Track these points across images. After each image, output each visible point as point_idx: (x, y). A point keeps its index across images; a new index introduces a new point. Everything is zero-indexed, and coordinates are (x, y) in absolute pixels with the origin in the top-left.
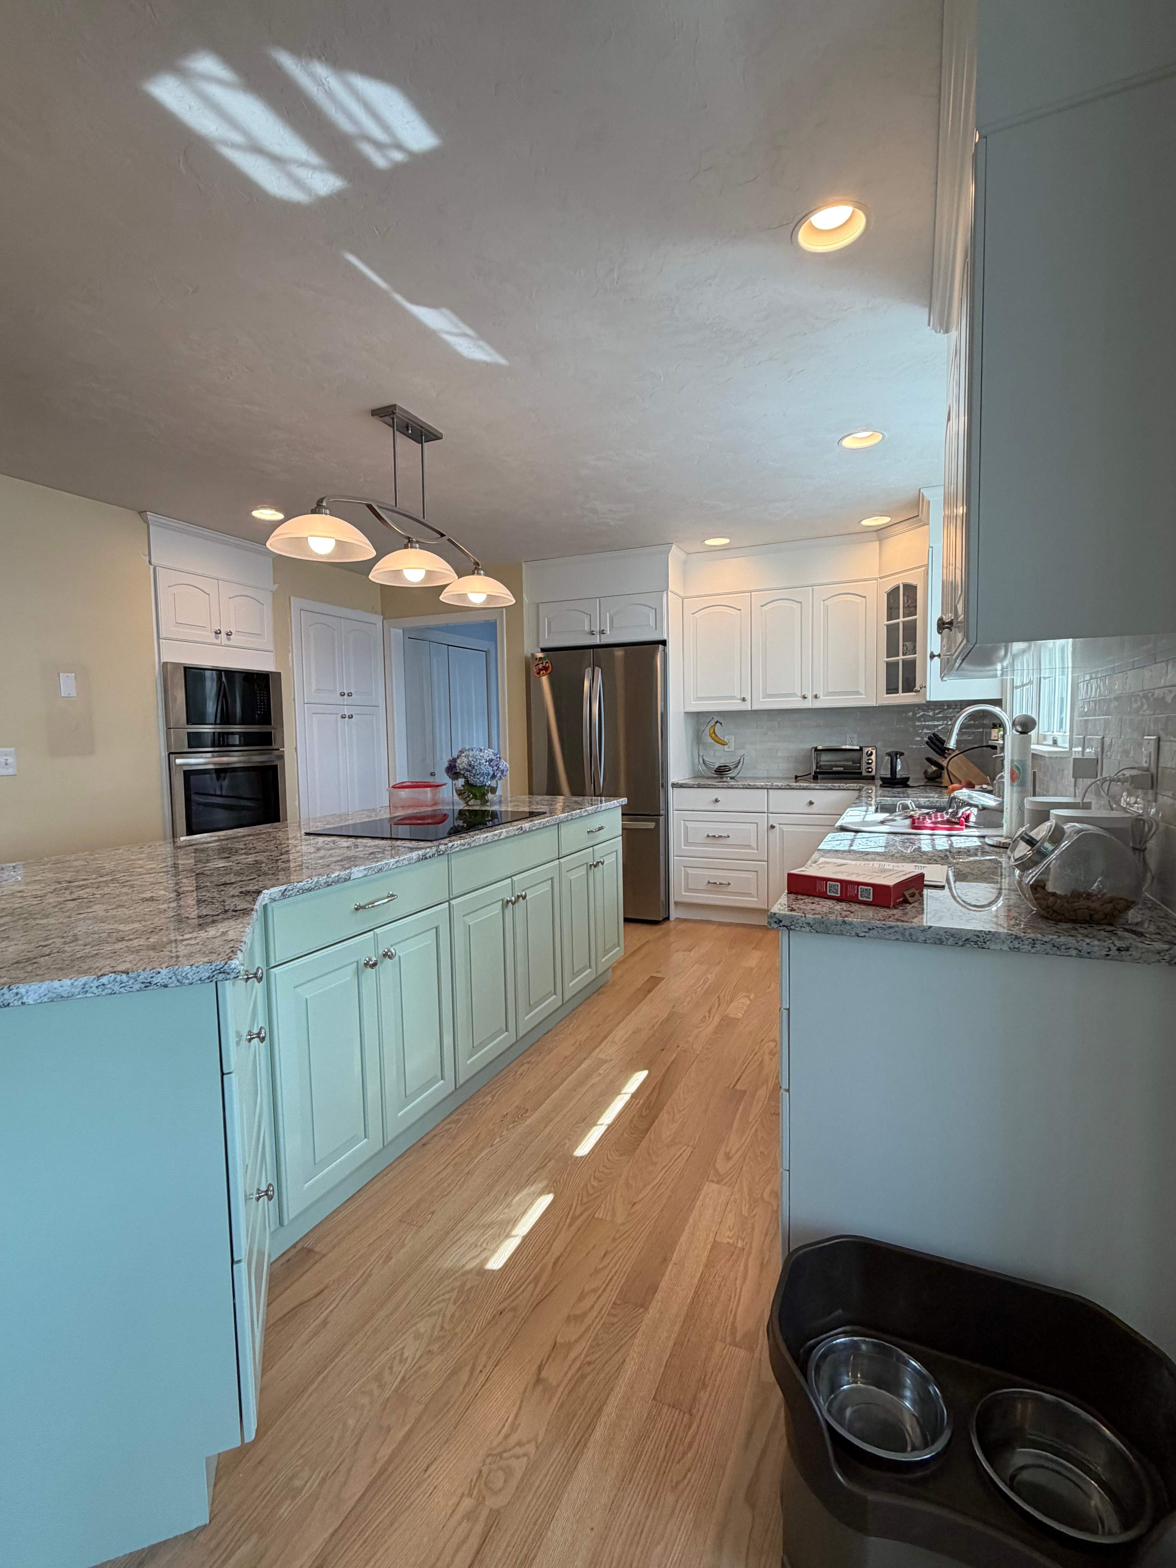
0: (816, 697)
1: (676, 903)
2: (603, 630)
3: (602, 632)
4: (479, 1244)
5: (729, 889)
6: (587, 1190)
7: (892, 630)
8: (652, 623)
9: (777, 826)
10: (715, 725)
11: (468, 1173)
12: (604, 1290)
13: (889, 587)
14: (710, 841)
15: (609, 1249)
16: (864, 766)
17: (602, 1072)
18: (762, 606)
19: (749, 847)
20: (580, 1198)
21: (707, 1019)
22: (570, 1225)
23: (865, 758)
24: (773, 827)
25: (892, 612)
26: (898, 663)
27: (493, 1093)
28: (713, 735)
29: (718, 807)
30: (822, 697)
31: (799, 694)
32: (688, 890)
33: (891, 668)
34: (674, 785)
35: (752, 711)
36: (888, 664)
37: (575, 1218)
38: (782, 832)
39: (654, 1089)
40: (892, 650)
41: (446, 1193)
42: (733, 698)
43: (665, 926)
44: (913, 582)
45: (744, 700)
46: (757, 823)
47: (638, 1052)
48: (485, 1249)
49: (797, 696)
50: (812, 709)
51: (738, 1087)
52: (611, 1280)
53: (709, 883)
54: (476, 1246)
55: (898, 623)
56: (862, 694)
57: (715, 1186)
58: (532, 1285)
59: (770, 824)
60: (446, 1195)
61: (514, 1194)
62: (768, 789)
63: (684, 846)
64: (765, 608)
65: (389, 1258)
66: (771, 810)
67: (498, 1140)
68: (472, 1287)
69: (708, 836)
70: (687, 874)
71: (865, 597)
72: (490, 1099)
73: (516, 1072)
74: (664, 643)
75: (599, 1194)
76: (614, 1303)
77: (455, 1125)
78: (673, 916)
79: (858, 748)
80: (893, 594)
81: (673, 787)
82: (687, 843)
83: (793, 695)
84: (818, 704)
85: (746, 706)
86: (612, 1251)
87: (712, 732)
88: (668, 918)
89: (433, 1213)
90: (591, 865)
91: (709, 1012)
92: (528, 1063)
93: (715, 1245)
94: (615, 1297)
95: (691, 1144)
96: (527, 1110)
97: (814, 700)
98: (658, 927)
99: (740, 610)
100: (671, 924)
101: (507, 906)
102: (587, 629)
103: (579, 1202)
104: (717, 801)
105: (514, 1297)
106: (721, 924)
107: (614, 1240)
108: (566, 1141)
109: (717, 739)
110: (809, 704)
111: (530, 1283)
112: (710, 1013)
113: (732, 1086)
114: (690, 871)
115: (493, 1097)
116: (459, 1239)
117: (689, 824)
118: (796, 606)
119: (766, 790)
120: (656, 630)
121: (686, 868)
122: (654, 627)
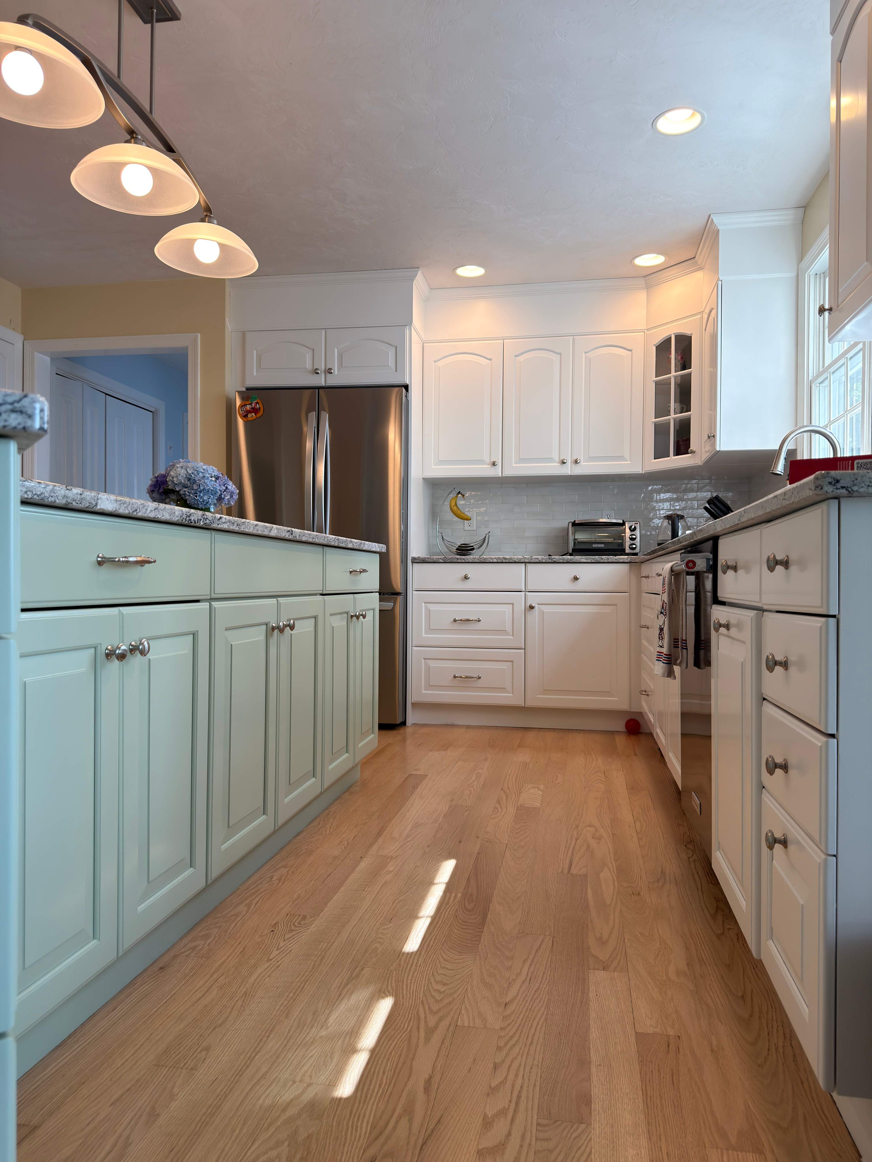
0: (576, 462)
1: (414, 705)
2: (330, 369)
3: (329, 371)
4: (298, 1079)
5: (480, 683)
6: (433, 997)
7: (661, 389)
8: (391, 363)
9: (537, 607)
10: (457, 496)
11: (245, 994)
12: (515, 1111)
13: (659, 338)
14: (456, 626)
15: (498, 1061)
16: (628, 542)
17: (391, 869)
18: (516, 356)
19: (503, 632)
20: (427, 1008)
21: (500, 809)
22: (427, 1039)
23: (628, 532)
24: (532, 607)
25: (662, 367)
26: (669, 424)
27: (247, 902)
28: (455, 508)
29: (468, 585)
30: (582, 463)
31: (557, 459)
32: (429, 686)
33: (660, 431)
34: (415, 561)
35: (502, 477)
36: (657, 426)
37: (430, 1032)
38: (542, 613)
39: (468, 880)
40: (661, 410)
41: (220, 1021)
42: (481, 462)
43: (401, 731)
44: (687, 331)
45: (494, 464)
46: (513, 604)
47: (428, 846)
48: (310, 1085)
49: (554, 461)
50: (571, 476)
51: (574, 871)
52: (519, 1097)
53: (455, 677)
54: (294, 1082)
55: (670, 378)
56: (626, 460)
57: (602, 973)
58: (404, 1122)
59: (528, 605)
60: (223, 1023)
61: (327, 1012)
62: (525, 563)
63: (425, 634)
64: (521, 358)
65: (153, 1115)
66: (530, 588)
67: (275, 953)
68: (309, 1136)
69: (455, 621)
70: (428, 669)
71: (631, 350)
72: (245, 909)
73: (272, 877)
74: (406, 387)
75: (451, 999)
76: (538, 1124)
77: (203, 942)
78: (410, 721)
79: (622, 522)
80: (663, 348)
81: (413, 562)
82: (430, 630)
83: (550, 460)
84: (578, 471)
85: (497, 472)
86: (503, 1061)
87: (453, 504)
88: (404, 723)
89: (207, 1049)
90: (352, 616)
91: (498, 802)
92: (285, 867)
93: (640, 1037)
94: (535, 1118)
95: (547, 933)
96: (304, 917)
97: (574, 466)
98: (394, 732)
99: (491, 360)
100: (409, 730)
101: (272, 635)
102: (309, 366)
103: (427, 1012)
104: (466, 578)
105: (382, 1139)
106: (468, 727)
107: (499, 1049)
108: (378, 945)
109: (459, 512)
110: (568, 470)
111: (400, 1117)
112: (499, 804)
113: (566, 871)
114: (432, 664)
115: (249, 906)
116: (264, 1076)
117: (432, 607)
118: (555, 358)
119: (524, 564)
120: (396, 371)
121: (427, 661)
122: (394, 368)
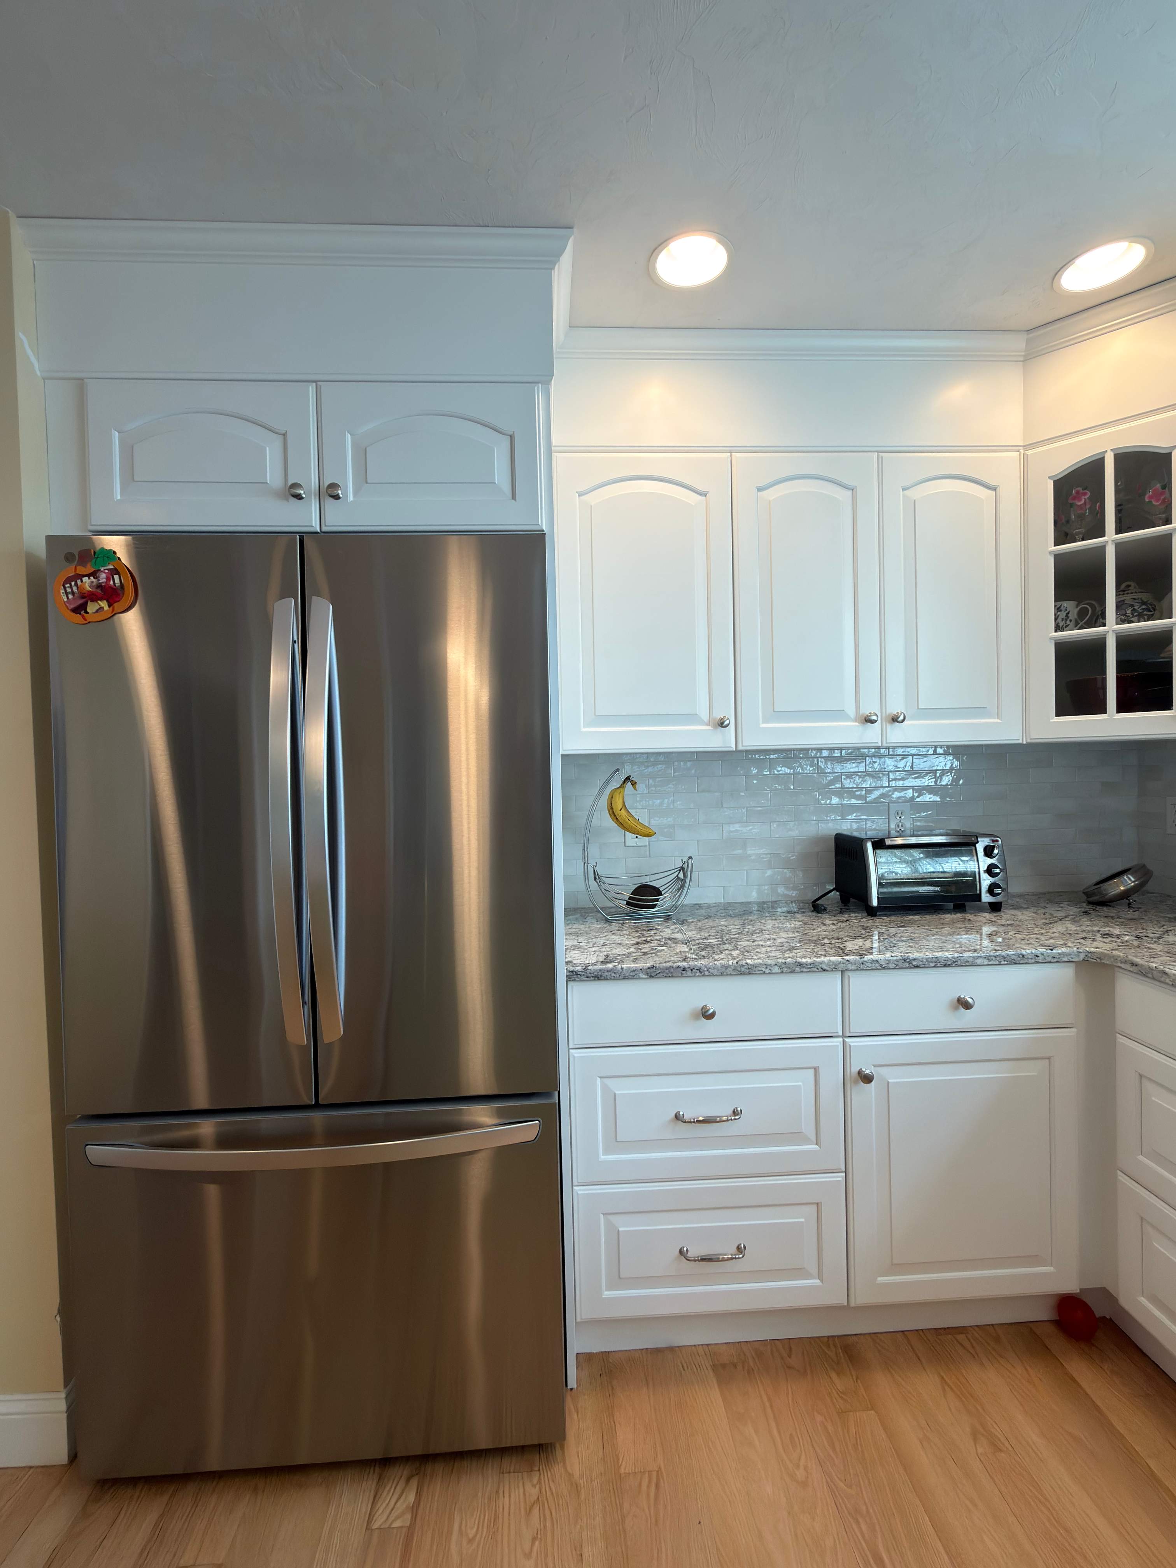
0: (895, 719)
1: (583, 1324)
2: (333, 486)
3: (331, 492)
5: (743, 1262)
8: (500, 476)
9: (874, 1074)
10: (623, 789)
13: (1064, 465)
14: (681, 1133)
16: (985, 880)
18: (760, 489)
23: (983, 860)
24: (867, 1079)
25: (1074, 523)
26: (1105, 641)
28: (623, 811)
29: (709, 1029)
30: (907, 722)
31: (853, 713)
32: (618, 1280)
34: (573, 976)
35: (737, 752)
36: (1062, 646)
38: (887, 1088)
42: (692, 718)
44: (1153, 443)
45: (719, 724)
46: (815, 1069)
49: (846, 718)
53: (682, 1254)
55: (1102, 546)
56: (992, 716)
59: (855, 1070)
63: (605, 1153)
64: (771, 494)
66: (855, 1030)
69: (678, 1117)
70: (616, 1237)
71: (994, 489)
80: (1077, 482)
81: (569, 980)
82: (614, 1143)
83: (838, 714)
84: (896, 737)
85: (725, 741)
87: (619, 803)
97: (890, 726)
99: (705, 495)
102: (273, 477)
104: (707, 1015)
109: (630, 820)
110: (875, 736)
114: (625, 1226)
117: (622, 1089)
118: (843, 496)
119: (840, 974)
120: (514, 497)
121: (611, 1217)
122: (506, 488)
